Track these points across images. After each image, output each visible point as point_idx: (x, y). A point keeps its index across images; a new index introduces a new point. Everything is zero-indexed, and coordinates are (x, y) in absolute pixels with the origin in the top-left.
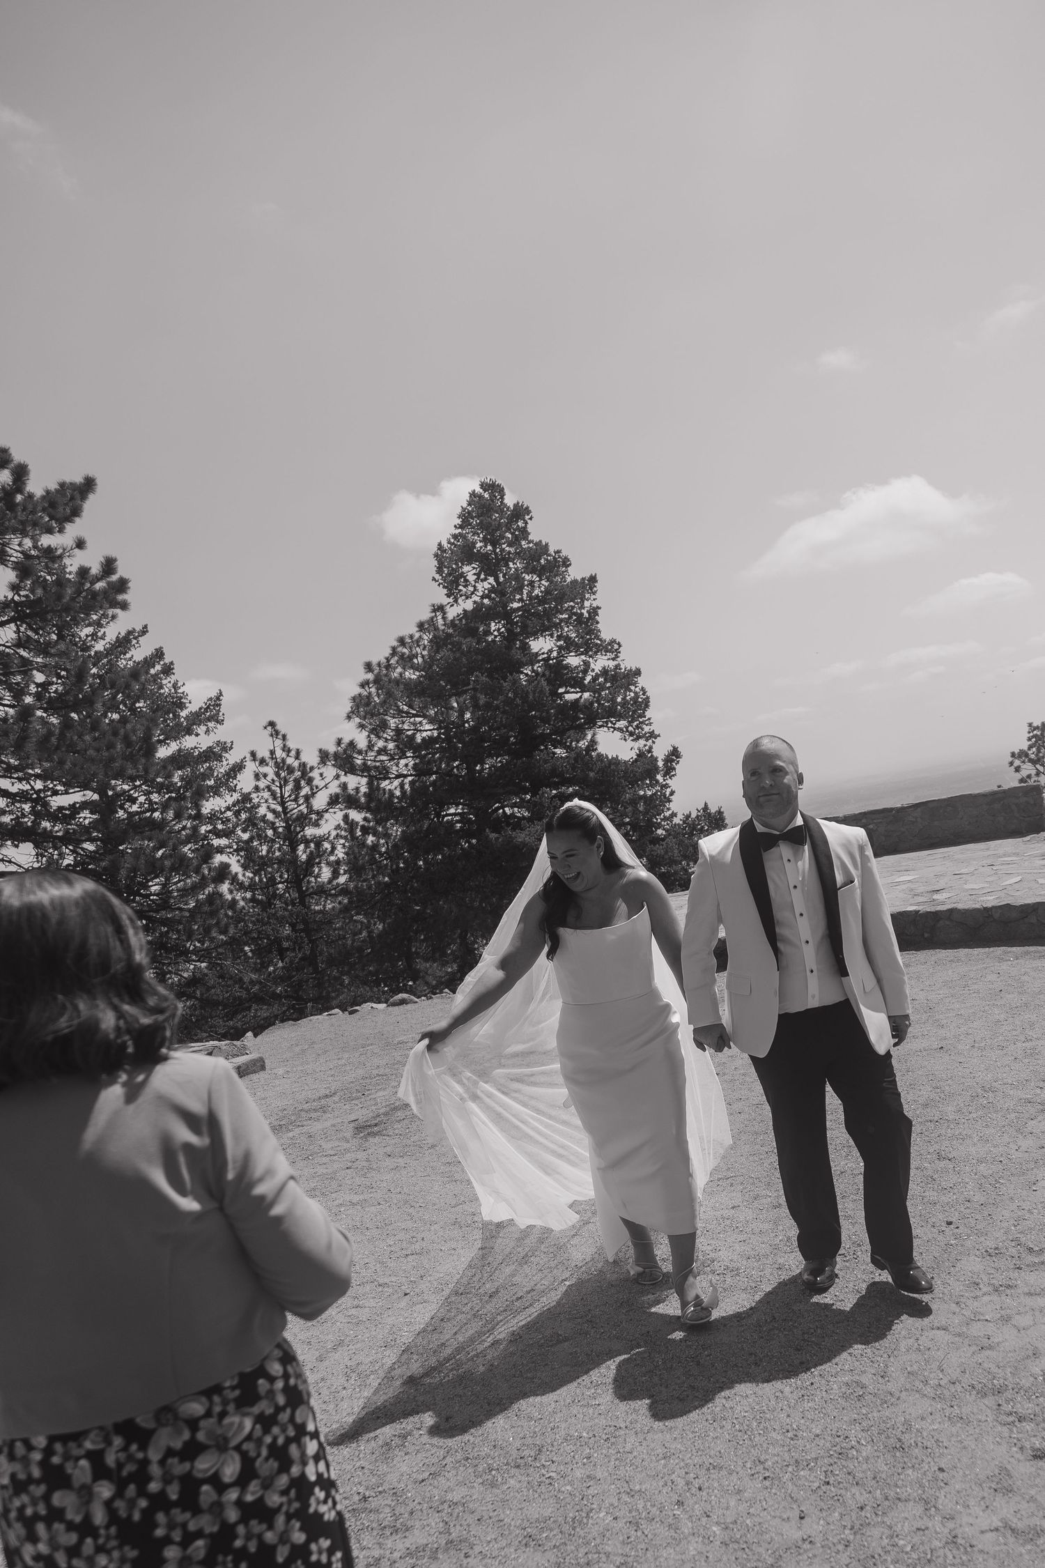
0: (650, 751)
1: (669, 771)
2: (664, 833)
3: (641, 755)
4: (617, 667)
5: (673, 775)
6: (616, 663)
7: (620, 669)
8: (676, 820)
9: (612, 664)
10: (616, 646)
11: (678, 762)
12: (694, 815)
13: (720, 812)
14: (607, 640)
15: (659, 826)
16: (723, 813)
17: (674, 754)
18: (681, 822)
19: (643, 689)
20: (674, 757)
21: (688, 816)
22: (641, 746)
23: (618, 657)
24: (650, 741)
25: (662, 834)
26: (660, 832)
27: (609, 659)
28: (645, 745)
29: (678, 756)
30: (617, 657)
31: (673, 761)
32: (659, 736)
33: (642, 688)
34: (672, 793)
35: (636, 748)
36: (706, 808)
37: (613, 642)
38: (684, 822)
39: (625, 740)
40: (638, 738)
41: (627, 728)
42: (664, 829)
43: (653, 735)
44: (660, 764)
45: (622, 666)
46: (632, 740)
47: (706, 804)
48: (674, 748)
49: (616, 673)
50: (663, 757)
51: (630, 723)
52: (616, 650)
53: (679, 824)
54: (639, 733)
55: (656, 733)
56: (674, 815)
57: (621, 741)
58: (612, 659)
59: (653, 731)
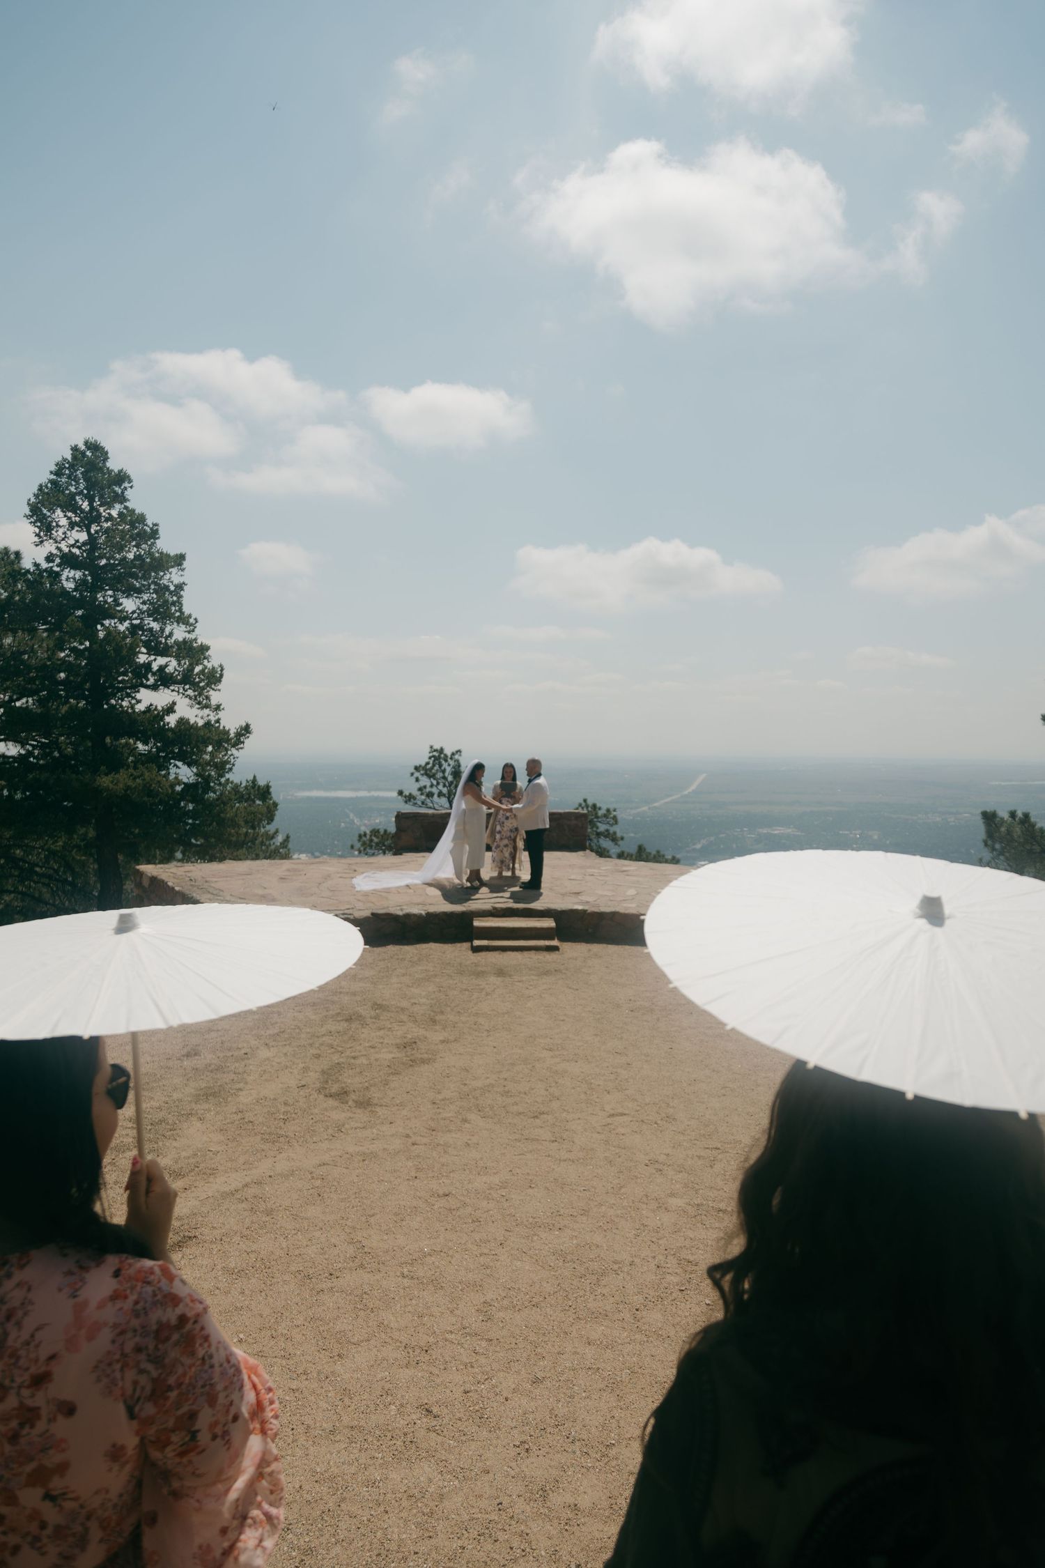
0: (218, 721)
1: (238, 743)
2: (215, 796)
3: (208, 724)
4: (194, 639)
6: (192, 636)
7: (195, 642)
8: (229, 787)
9: (190, 636)
10: (192, 621)
11: (249, 737)
12: (244, 785)
13: (268, 786)
14: (187, 613)
15: (213, 790)
16: (271, 786)
17: (246, 729)
18: (232, 789)
20: (244, 732)
21: (239, 785)
22: (208, 716)
24: (217, 713)
25: (213, 798)
26: (212, 795)
27: (185, 632)
28: (212, 716)
29: (249, 732)
30: (193, 631)
31: (244, 735)
32: (226, 709)
33: (217, 663)
34: (233, 763)
35: (203, 716)
37: (191, 616)
39: (193, 707)
40: (206, 707)
42: (216, 794)
43: (219, 708)
44: (232, 736)
45: (199, 642)
46: (198, 709)
48: (244, 722)
49: (192, 645)
50: (233, 730)
51: (200, 693)
52: (194, 624)
54: (206, 704)
55: (223, 706)
57: (189, 708)
58: (189, 632)
59: (221, 705)
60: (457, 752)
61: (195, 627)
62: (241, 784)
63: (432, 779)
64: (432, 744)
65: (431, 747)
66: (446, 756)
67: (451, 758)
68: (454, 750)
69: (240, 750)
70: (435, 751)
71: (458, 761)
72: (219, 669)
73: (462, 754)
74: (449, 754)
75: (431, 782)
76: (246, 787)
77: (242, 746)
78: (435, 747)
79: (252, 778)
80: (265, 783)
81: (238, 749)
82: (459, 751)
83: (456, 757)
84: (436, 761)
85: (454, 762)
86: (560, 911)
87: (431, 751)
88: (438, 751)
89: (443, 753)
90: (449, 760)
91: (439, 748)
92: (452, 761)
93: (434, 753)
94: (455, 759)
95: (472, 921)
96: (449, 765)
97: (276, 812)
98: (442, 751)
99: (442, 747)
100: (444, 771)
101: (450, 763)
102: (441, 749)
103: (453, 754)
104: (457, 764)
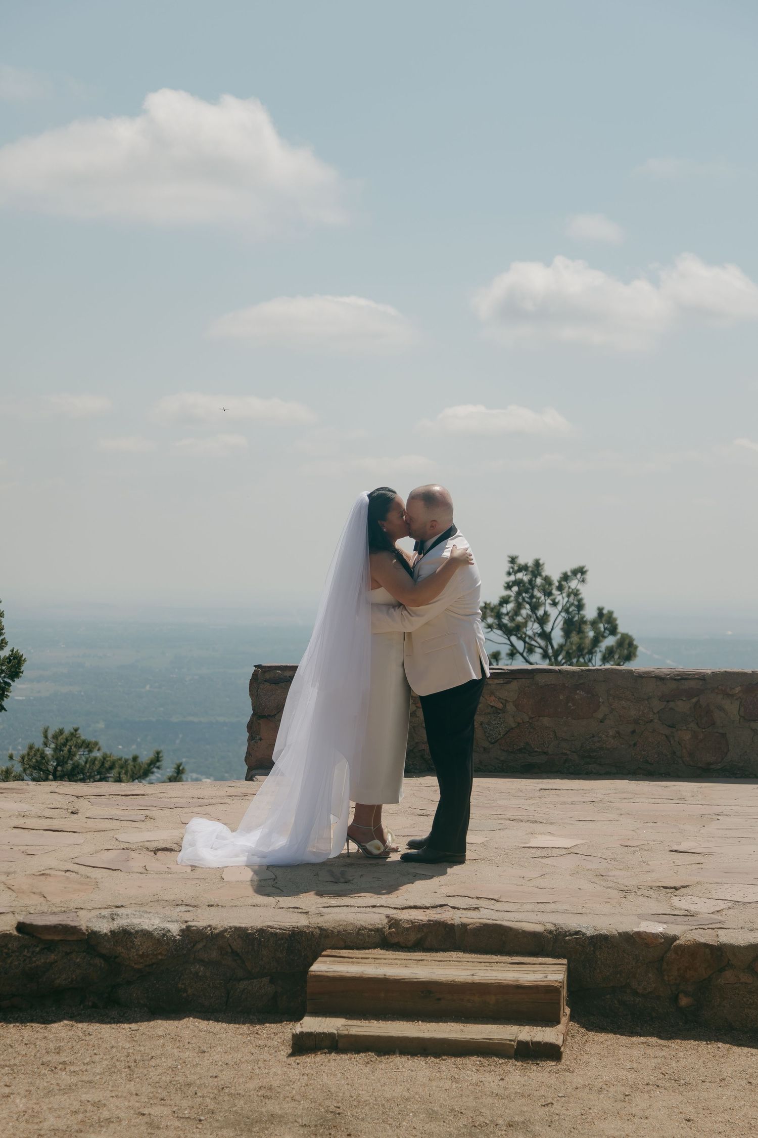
60: (575, 572)
63: (513, 639)
64: (514, 554)
65: (513, 560)
66: (548, 581)
67: (560, 588)
68: (568, 568)
70: (523, 568)
71: (576, 593)
73: (588, 577)
74: (555, 578)
75: (512, 645)
78: (521, 561)
82: (580, 571)
83: (574, 584)
84: (524, 595)
85: (569, 596)
86: (592, 937)
87: (511, 570)
88: (530, 569)
89: (540, 575)
90: (555, 592)
91: (530, 563)
92: (564, 595)
93: (520, 575)
94: (570, 590)
95: (314, 959)
96: (555, 604)
97: (16, 680)
98: (538, 570)
99: (539, 560)
100: (543, 621)
101: (557, 601)
102: (537, 564)
103: (565, 577)
104: (576, 603)
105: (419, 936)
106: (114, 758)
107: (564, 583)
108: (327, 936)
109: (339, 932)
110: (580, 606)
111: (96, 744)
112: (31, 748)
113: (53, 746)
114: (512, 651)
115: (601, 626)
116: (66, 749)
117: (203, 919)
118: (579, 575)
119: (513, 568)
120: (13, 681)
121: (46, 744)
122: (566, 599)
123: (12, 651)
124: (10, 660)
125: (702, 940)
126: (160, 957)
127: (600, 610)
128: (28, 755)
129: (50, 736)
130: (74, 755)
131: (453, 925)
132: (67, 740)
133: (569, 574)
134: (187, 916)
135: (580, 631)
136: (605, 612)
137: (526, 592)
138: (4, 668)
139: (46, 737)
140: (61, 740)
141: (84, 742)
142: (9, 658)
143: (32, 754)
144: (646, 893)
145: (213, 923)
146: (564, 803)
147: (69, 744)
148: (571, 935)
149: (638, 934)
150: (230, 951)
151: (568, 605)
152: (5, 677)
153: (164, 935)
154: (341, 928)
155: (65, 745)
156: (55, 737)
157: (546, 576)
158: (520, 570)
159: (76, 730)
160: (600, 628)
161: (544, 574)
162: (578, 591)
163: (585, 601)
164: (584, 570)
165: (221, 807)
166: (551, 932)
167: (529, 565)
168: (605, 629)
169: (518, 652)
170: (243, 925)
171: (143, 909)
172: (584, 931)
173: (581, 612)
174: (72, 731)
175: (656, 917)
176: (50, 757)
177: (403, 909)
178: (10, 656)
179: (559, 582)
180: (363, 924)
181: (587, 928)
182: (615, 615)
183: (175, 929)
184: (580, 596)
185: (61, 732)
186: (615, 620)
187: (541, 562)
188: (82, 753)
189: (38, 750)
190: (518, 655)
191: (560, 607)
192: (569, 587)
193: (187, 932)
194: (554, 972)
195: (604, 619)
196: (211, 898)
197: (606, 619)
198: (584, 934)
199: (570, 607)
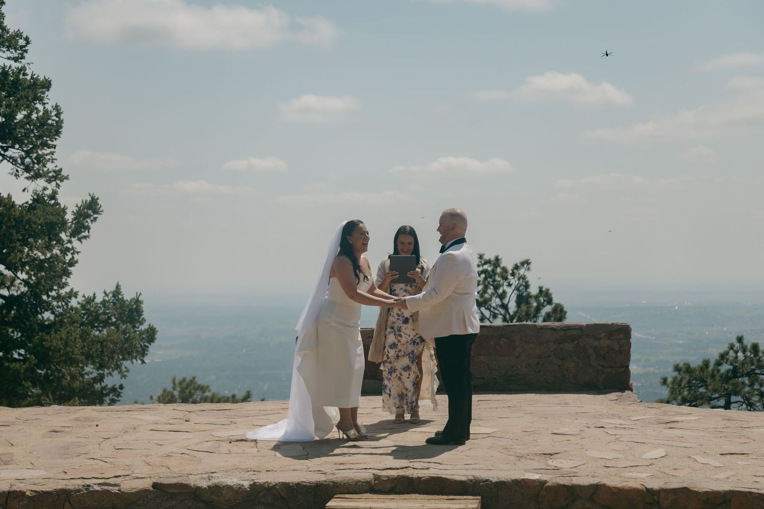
0: (53, 196)
1: (80, 228)
2: (52, 317)
3: (38, 200)
4: (22, 70)
5: (85, 237)
6: (19, 65)
7: (24, 74)
8: (74, 303)
9: (15, 65)
10: (22, 42)
11: (95, 219)
12: (99, 300)
13: (137, 302)
14: (11, 31)
15: (48, 307)
16: (141, 302)
17: (91, 208)
18: (78, 306)
19: (57, 108)
20: (90, 212)
21: (90, 300)
22: (40, 189)
23: (23, 58)
24: (54, 184)
25: (48, 319)
26: (47, 315)
27: (9, 58)
28: (45, 189)
29: (96, 212)
31: (89, 216)
32: (67, 178)
33: (57, 106)
34: (72, 263)
35: (31, 189)
36: (117, 292)
37: (18, 35)
38: (83, 307)
39: (17, 176)
40: (37, 176)
41: (22, 159)
42: (53, 313)
43: (58, 176)
44: (69, 217)
45: (29, 72)
46: (27, 178)
47: (118, 287)
48: (93, 198)
49: (18, 79)
50: (75, 209)
51: (28, 153)
52: (22, 47)
53: (76, 309)
54: (39, 170)
55: (64, 173)
56: (73, 294)
57: (13, 177)
58: (16, 60)
59: (61, 170)
60: (523, 264)
61: (26, 51)
62: (94, 297)
63: (483, 309)
64: (482, 253)
65: (481, 257)
66: (505, 270)
67: (513, 274)
68: (518, 261)
69: (83, 240)
70: (488, 262)
71: (524, 278)
72: (54, 113)
73: (532, 266)
74: (510, 268)
75: (482, 313)
76: (104, 302)
77: (86, 233)
78: (486, 257)
79: (114, 289)
80: (134, 296)
81: (79, 240)
82: (526, 263)
83: (522, 271)
84: (489, 280)
85: (519, 279)
86: (496, 483)
87: (480, 264)
88: (492, 262)
89: (499, 266)
90: (510, 277)
91: (493, 259)
92: (516, 279)
93: (486, 267)
94: (520, 276)
95: (329, 500)
96: (510, 285)
97: (152, 344)
98: (498, 263)
99: (498, 256)
100: (502, 296)
101: (511, 283)
102: (497, 259)
103: (516, 267)
104: (524, 284)
105: (392, 485)
106: (220, 396)
107: (515, 271)
108: (337, 487)
109: (344, 484)
110: (527, 286)
111: (207, 387)
112: (165, 391)
113: (179, 389)
114: (482, 317)
115: (542, 299)
116: (187, 391)
117: (262, 479)
118: (526, 266)
119: (481, 262)
120: (150, 344)
121: (174, 389)
122: (517, 282)
123: (149, 325)
124: (148, 332)
125: (562, 483)
126: (238, 501)
127: (541, 288)
128: (163, 395)
129: (177, 381)
130: (193, 395)
131: (412, 478)
132: (188, 385)
133: (519, 265)
134: (254, 477)
135: (528, 303)
136: (544, 289)
137: (490, 278)
138: (144, 336)
139: (174, 383)
140: (184, 385)
141: (199, 386)
142: (147, 330)
143: (166, 394)
144: (532, 457)
145: (269, 481)
146: (492, 408)
147: (190, 388)
148: (483, 482)
149: (523, 480)
150: (279, 496)
151: (519, 285)
152: (144, 342)
153: (240, 488)
154: (345, 482)
155: (187, 388)
156: (180, 383)
157: (504, 267)
158: (486, 263)
159: (194, 378)
160: (540, 300)
161: (502, 265)
162: (525, 276)
163: (530, 283)
164: (529, 262)
165: (278, 415)
166: (471, 481)
167: (492, 260)
168: (544, 301)
169: (486, 318)
170: (287, 481)
171: (227, 474)
172: (491, 479)
173: (528, 290)
174: (191, 379)
175: (536, 470)
176: (177, 397)
177: (383, 470)
178: (148, 328)
179: (513, 270)
180: (359, 479)
181: (493, 478)
182: (550, 291)
183: (246, 484)
184: (527, 280)
185: (184, 380)
186: (551, 294)
187: (500, 258)
188: (198, 393)
189: (169, 392)
190: (486, 320)
191: (513, 287)
192: (519, 274)
193: (254, 486)
194: (472, 503)
195: (543, 294)
196: (269, 467)
197: (545, 294)
198: (491, 481)
199: (520, 286)
